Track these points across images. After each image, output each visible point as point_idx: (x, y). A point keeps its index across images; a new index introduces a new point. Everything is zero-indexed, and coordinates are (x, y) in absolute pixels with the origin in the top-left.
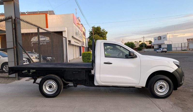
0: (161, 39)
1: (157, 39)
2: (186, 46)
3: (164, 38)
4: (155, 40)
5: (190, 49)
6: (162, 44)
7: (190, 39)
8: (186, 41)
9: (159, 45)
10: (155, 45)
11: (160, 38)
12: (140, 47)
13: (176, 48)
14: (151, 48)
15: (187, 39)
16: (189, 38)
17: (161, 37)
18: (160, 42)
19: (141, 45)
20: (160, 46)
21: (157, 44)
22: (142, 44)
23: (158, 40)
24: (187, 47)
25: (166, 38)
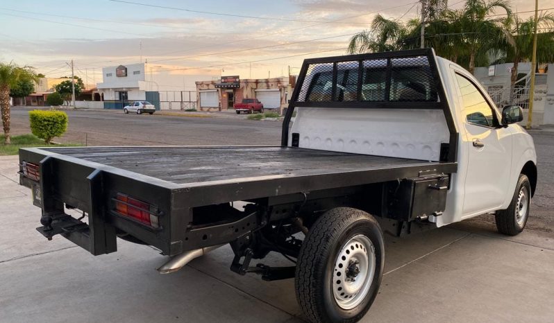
0: (126, 75)
1: (114, 73)
2: (194, 99)
3: (135, 73)
4: (107, 75)
5: (204, 109)
6: (130, 89)
7: (202, 83)
8: (194, 88)
9: (121, 93)
10: (107, 91)
11: (124, 71)
12: (61, 92)
13: (170, 103)
14: (91, 100)
15: (197, 83)
16: (200, 80)
17: (126, 69)
18: (122, 83)
19: (62, 88)
20: (123, 95)
21: (115, 90)
22: (66, 85)
23: (119, 75)
24: (197, 102)
25: (141, 74)
